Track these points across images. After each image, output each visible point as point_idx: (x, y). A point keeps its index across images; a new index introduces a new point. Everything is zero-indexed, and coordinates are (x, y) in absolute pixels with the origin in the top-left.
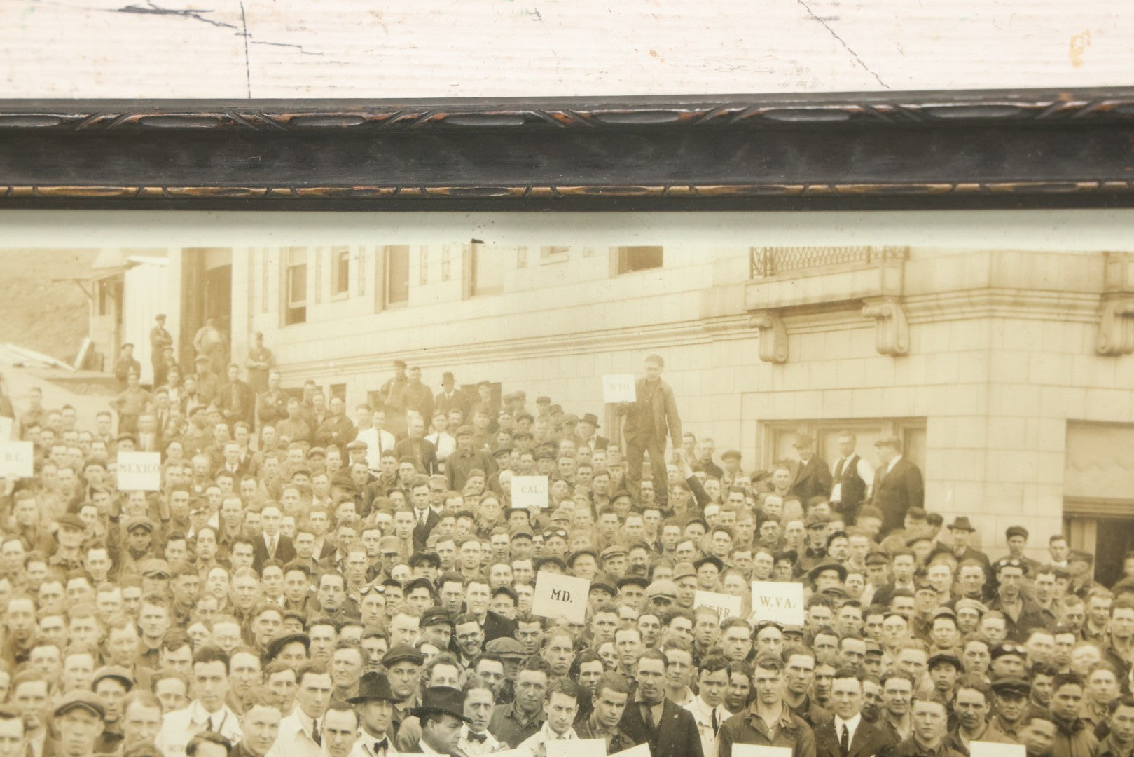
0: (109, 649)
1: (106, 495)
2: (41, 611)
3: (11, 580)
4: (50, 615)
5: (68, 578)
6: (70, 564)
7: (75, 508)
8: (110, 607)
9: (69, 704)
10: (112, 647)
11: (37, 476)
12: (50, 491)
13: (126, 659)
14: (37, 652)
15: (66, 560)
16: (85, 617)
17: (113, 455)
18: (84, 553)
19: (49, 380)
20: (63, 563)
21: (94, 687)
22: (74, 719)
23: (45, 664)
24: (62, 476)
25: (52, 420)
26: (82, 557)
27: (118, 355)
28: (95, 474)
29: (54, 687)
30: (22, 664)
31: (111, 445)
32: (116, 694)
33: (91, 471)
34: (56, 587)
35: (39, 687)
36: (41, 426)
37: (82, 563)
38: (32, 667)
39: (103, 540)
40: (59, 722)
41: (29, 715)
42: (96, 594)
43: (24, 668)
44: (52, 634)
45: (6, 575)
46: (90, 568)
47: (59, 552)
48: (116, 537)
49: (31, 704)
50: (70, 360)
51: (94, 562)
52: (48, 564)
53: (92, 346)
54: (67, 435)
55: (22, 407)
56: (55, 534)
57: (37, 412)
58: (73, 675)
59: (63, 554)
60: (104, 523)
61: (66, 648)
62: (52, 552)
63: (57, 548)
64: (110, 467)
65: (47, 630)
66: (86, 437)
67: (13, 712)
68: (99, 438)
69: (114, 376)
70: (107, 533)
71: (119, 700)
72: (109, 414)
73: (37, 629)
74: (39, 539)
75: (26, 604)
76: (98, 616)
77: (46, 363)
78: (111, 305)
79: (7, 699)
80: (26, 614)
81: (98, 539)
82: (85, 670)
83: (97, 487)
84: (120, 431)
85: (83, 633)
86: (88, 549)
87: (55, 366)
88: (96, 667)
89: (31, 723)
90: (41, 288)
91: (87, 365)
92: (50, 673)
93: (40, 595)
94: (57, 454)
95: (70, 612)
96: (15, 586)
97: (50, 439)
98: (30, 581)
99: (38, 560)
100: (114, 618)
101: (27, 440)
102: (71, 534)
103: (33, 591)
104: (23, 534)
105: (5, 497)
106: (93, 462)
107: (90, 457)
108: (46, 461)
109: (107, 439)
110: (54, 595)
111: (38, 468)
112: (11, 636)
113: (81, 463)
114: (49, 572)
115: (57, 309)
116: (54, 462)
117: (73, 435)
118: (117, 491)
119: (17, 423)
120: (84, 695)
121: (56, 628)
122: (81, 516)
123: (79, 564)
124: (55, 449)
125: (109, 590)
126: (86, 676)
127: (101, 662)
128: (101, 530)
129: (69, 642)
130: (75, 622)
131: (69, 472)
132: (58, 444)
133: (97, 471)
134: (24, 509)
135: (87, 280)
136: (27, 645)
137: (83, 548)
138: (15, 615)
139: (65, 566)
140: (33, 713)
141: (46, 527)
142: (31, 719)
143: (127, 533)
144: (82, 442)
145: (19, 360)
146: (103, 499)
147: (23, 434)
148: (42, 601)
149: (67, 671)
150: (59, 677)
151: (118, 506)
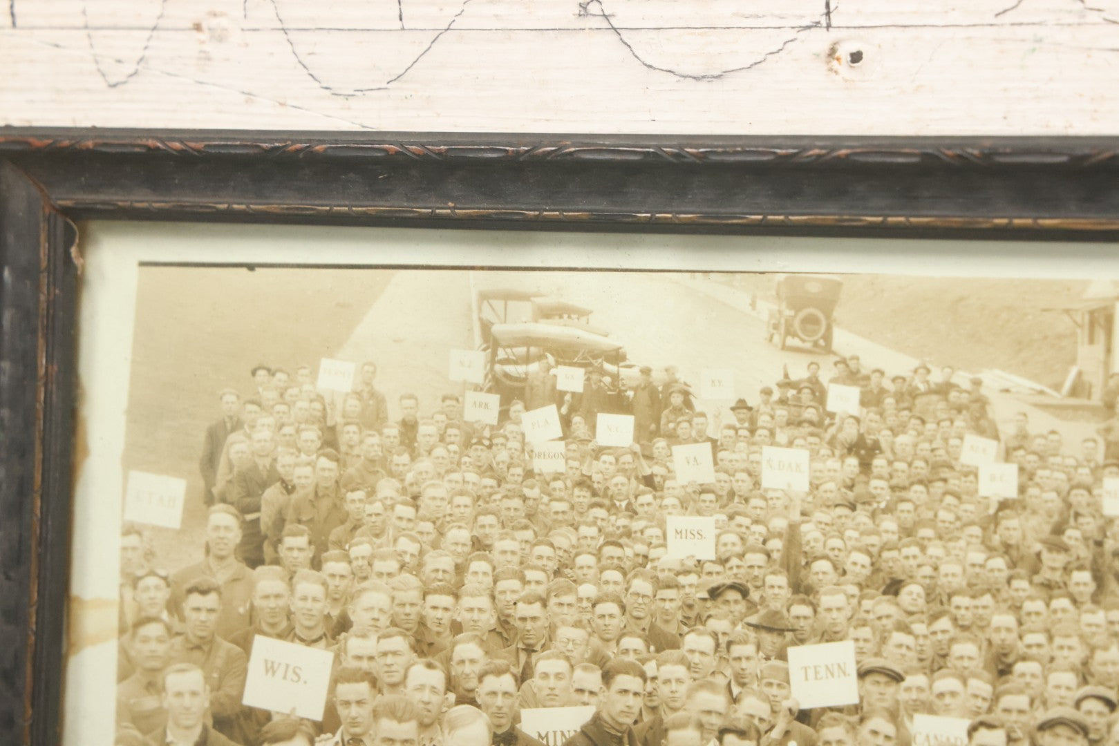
0: (1093, 669)
1: (1090, 519)
2: (1023, 628)
3: (994, 596)
4: (1032, 632)
5: (1051, 598)
6: (1053, 584)
7: (1058, 530)
8: (1094, 629)
9: (1052, 720)
10: (1095, 667)
11: (1021, 497)
12: (1034, 512)
13: (1110, 680)
14: (1020, 667)
15: (1049, 580)
16: (1068, 636)
17: (1098, 481)
18: (1067, 574)
19: (1036, 405)
20: (1046, 582)
21: (1078, 705)
22: (1057, 735)
23: (1028, 679)
24: (1046, 498)
25: (1038, 444)
26: (1066, 578)
27: (1106, 384)
28: (1080, 498)
29: (1037, 703)
30: (1004, 678)
31: (1097, 471)
32: (1100, 714)
33: (1076, 495)
34: (1039, 605)
35: (1022, 701)
36: (1025, 450)
37: (1065, 584)
38: (1014, 681)
39: (1088, 563)
40: (1042, 737)
41: (1012, 728)
42: (1079, 615)
43: (1006, 682)
44: (1034, 651)
45: (989, 590)
46: (1073, 589)
47: (1042, 572)
48: (1100, 561)
49: (1014, 717)
50: (1057, 387)
51: (1078, 584)
52: (1031, 582)
53: (1080, 374)
54: (1052, 460)
55: (1008, 430)
56: (1038, 555)
57: (1023, 436)
58: (1056, 692)
59: (1045, 575)
60: (1087, 546)
61: (1048, 666)
62: (1035, 571)
63: (1041, 568)
64: (1096, 492)
65: (1029, 646)
66: (1071, 462)
67: (996, 723)
68: (1085, 463)
69: (1100, 404)
70: (1090, 557)
71: (1102, 722)
72: (1095, 441)
73: (1020, 644)
74: (1022, 558)
75: (1009, 620)
76: (1082, 637)
77: (1033, 389)
78: (1100, 335)
79: (990, 710)
80: (1008, 630)
81: (1081, 562)
82: (1068, 688)
83: (1081, 511)
84: (1106, 457)
85: (1065, 652)
86: (1071, 571)
87: (1041, 392)
88: (1079, 686)
89: (1014, 735)
90: (1030, 317)
91: (1074, 392)
92: (1032, 688)
93: (1023, 612)
94: (1041, 478)
95: (1053, 631)
96: (997, 602)
97: (1035, 462)
98: (1013, 598)
99: (1021, 578)
100: (1098, 640)
101: (1013, 462)
102: (1055, 555)
103: (1016, 608)
104: (1006, 552)
105: (989, 516)
106: (1078, 486)
107: (1075, 482)
108: (1030, 483)
109: (1092, 465)
110: (1038, 614)
111: (1022, 489)
112: (994, 650)
113: (1065, 487)
114: (1031, 591)
115: (1045, 338)
116: (1038, 485)
117: (1058, 460)
118: (1102, 516)
119: (1003, 446)
120: (1068, 712)
121: (1039, 646)
122: (1065, 538)
123: (1062, 585)
124: (1040, 473)
125: (1093, 612)
126: (1069, 694)
127: (1085, 681)
128: (1085, 553)
129: (1052, 659)
130: (1058, 641)
131: (1053, 495)
132: (1044, 468)
133: (1082, 495)
134: (1008, 529)
135: (1077, 310)
136: (1010, 659)
137: (1066, 569)
138: (998, 630)
139: (1048, 586)
140: (1015, 726)
141: (1029, 547)
142: (1015, 732)
143: (1111, 558)
144: (1067, 467)
145: (1006, 385)
146: (1088, 523)
147: (1008, 456)
148: (1025, 618)
149: (1050, 687)
150: (1042, 694)
151: (1103, 530)
